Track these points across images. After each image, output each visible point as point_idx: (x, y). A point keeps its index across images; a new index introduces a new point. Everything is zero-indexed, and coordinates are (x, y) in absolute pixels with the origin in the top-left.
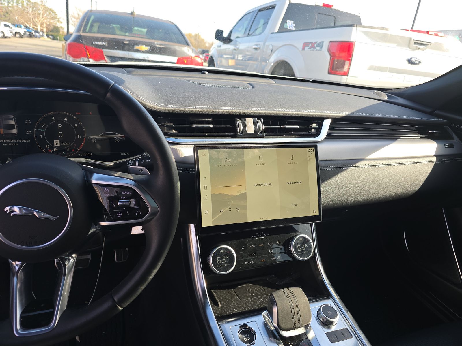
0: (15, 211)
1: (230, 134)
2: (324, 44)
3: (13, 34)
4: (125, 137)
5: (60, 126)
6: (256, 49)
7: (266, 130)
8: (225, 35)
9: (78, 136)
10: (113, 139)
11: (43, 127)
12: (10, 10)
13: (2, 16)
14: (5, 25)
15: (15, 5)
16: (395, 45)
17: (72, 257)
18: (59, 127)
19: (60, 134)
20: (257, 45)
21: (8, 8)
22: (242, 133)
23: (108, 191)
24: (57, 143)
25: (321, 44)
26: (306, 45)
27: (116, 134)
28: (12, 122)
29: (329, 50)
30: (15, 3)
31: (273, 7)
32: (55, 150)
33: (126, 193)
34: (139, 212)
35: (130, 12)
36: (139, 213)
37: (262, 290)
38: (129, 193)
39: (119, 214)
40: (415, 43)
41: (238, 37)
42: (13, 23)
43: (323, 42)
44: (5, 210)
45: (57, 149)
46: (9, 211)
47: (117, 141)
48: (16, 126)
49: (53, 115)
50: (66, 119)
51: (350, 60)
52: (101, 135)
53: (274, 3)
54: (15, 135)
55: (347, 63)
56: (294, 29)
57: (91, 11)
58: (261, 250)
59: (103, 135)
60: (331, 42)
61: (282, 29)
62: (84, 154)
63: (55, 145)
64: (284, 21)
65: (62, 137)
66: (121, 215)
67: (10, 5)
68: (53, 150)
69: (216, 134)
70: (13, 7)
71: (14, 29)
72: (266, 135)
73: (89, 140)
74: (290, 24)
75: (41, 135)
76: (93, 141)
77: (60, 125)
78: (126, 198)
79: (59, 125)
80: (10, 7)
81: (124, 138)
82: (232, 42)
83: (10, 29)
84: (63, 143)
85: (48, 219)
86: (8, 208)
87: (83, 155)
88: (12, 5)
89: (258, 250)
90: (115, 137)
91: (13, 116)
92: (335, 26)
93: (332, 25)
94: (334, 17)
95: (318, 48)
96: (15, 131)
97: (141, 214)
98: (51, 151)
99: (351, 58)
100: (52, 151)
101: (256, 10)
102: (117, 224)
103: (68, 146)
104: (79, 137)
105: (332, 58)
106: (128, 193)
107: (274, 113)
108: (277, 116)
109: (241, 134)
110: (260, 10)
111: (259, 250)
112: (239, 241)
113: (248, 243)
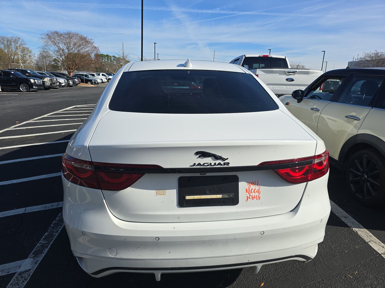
3: (107, 80)
12: (103, 64)
13: (99, 69)
14: (103, 75)
15: (106, 60)
16: (278, 74)
21: (102, 63)
30: (106, 59)
40: (288, 72)
42: (107, 73)
53: (239, 58)
67: (103, 61)
70: (105, 62)
71: (108, 77)
80: (103, 62)
83: (106, 77)
88: (105, 60)
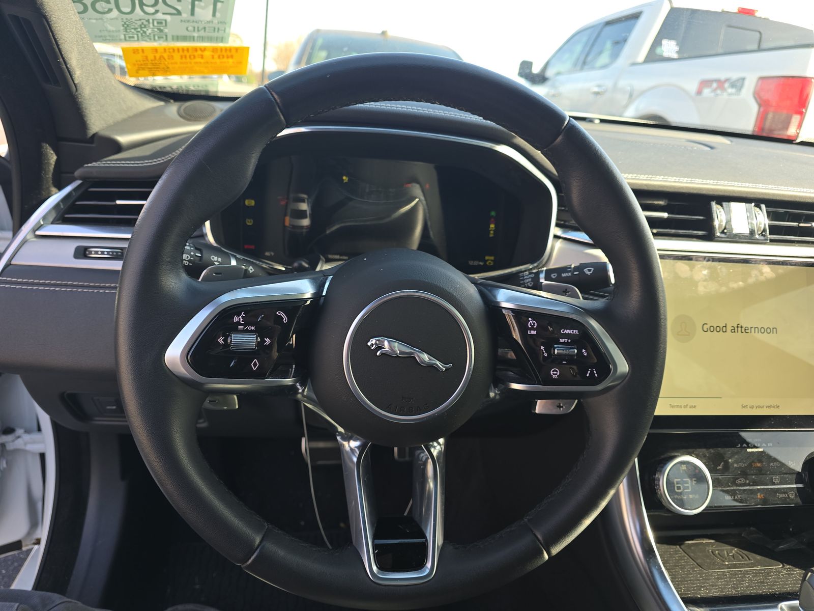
0: (384, 348)
1: (700, 233)
2: (747, 83)
6: (597, 93)
7: (774, 230)
8: (536, 70)
17: (439, 444)
20: (599, 86)
22: (723, 232)
23: (536, 324)
25: (739, 84)
26: (705, 83)
29: (757, 95)
31: (635, 16)
33: (569, 332)
34: (592, 371)
35: (380, 32)
36: (592, 373)
37: (741, 556)
38: (576, 332)
39: (555, 373)
41: (558, 74)
43: (743, 79)
44: (369, 344)
46: (374, 346)
51: (802, 114)
53: (640, 10)
55: (796, 119)
56: (675, 56)
57: (318, 31)
58: (756, 475)
60: (762, 79)
61: (653, 57)
64: (657, 43)
66: (558, 373)
69: (673, 231)
72: (772, 241)
74: (669, 48)
78: (569, 341)
82: (548, 83)
85: (432, 367)
86: (373, 341)
89: (750, 475)
92: (760, 49)
93: (755, 47)
94: (760, 33)
95: (730, 90)
97: (596, 376)
99: (804, 110)
101: (600, 24)
102: (549, 390)
105: (762, 109)
106: (573, 331)
107: (791, 196)
108: (796, 202)
109: (723, 235)
110: (609, 23)
111: (753, 475)
112: (712, 451)
113: (730, 458)
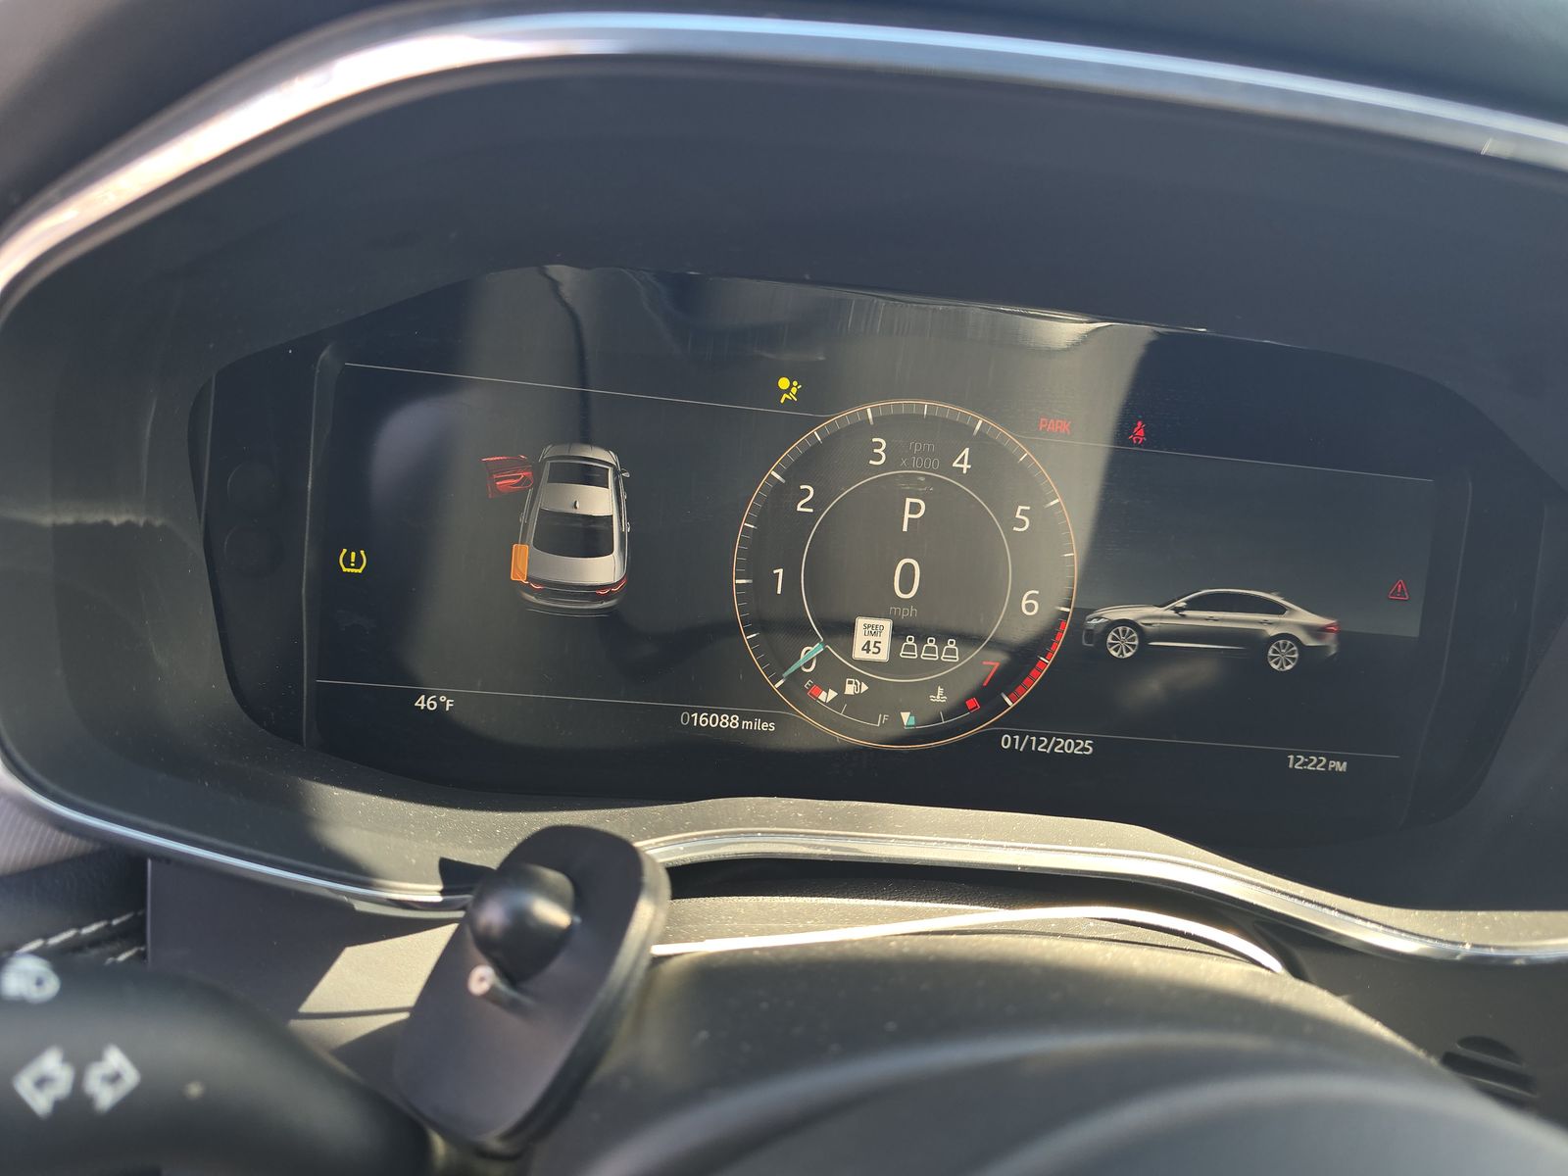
4: (1344, 638)
5: (912, 511)
9: (1024, 602)
10: (1255, 644)
11: (799, 509)
18: (907, 516)
19: (908, 571)
24: (873, 639)
27: (1279, 610)
28: (599, 501)
32: (850, 690)
45: (865, 688)
47: (1282, 662)
48: (622, 535)
49: (883, 425)
50: (963, 462)
52: (1181, 603)
54: (607, 598)
59: (1193, 605)
62: (1039, 742)
63: (858, 653)
65: (911, 595)
68: (840, 689)
73: (1090, 633)
75: (780, 571)
76: (1121, 649)
77: (915, 508)
79: (908, 501)
81: (1330, 642)
84: (910, 641)
87: (1030, 742)
90: (1272, 632)
91: (609, 457)
96: (605, 570)
98: (823, 697)
100: (832, 694)
103: (940, 665)
104: (1030, 607)
